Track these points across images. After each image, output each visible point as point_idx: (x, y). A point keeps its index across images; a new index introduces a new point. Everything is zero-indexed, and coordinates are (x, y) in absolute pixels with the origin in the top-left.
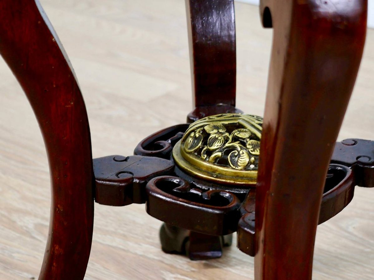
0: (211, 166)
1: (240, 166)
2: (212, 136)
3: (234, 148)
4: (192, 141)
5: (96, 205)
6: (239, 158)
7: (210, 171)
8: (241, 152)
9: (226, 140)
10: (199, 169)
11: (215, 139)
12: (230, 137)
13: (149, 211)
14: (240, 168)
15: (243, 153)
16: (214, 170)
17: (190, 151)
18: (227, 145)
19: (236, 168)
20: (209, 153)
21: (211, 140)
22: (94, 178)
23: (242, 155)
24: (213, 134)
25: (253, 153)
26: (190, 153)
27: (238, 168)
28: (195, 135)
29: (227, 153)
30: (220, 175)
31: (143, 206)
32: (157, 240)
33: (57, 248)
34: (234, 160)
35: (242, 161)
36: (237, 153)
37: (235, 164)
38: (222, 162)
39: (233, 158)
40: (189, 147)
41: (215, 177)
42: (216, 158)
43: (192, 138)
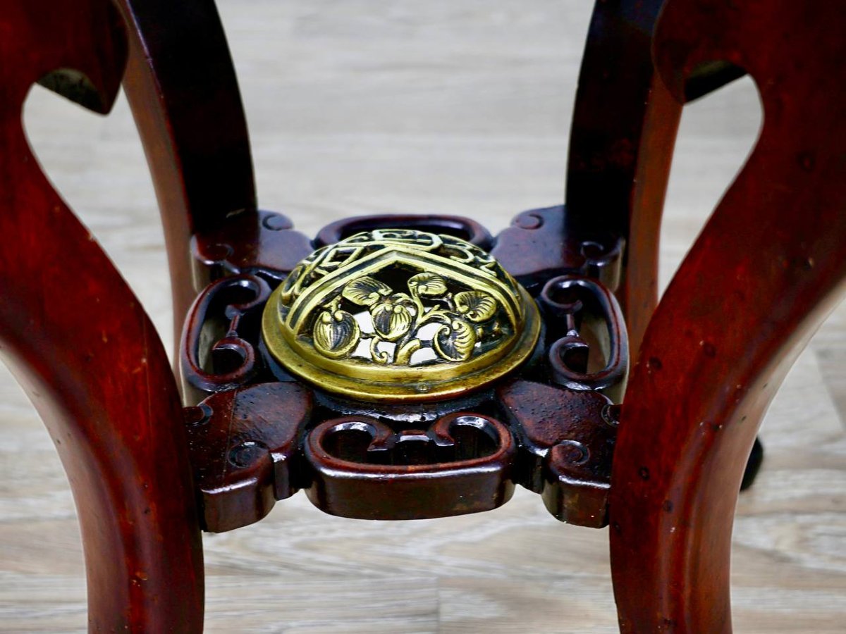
0: (405, 373)
1: (463, 354)
2: (378, 310)
4: (332, 332)
6: (454, 338)
7: (405, 383)
8: (455, 326)
11: (387, 314)
12: (416, 300)
14: (464, 357)
15: (460, 326)
16: (414, 377)
17: (339, 353)
18: (421, 320)
19: (458, 359)
21: (378, 318)
23: (459, 331)
24: (376, 305)
25: (477, 319)
26: (339, 358)
27: (461, 358)
28: (333, 316)
34: (446, 344)
35: (464, 343)
36: (448, 329)
37: (453, 352)
39: (444, 342)
40: (330, 345)
41: (425, 393)
42: (410, 353)
43: (329, 325)
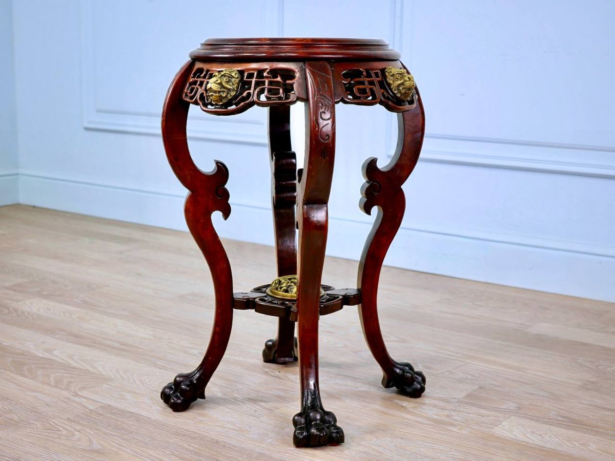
0: (282, 293)
2: (283, 282)
3: (291, 285)
4: (274, 285)
5: (234, 309)
6: (293, 289)
9: (288, 283)
10: (277, 295)
11: (284, 282)
12: (290, 282)
13: (256, 311)
15: (295, 288)
16: (283, 295)
18: (288, 284)
20: (281, 288)
22: (233, 298)
24: (283, 281)
26: (273, 289)
28: (276, 282)
29: (288, 288)
30: (286, 296)
31: (254, 310)
32: (262, 358)
33: (217, 328)
36: (292, 287)
37: (292, 292)
38: (286, 291)
39: (291, 290)
40: (273, 287)
41: (284, 297)
42: (284, 290)
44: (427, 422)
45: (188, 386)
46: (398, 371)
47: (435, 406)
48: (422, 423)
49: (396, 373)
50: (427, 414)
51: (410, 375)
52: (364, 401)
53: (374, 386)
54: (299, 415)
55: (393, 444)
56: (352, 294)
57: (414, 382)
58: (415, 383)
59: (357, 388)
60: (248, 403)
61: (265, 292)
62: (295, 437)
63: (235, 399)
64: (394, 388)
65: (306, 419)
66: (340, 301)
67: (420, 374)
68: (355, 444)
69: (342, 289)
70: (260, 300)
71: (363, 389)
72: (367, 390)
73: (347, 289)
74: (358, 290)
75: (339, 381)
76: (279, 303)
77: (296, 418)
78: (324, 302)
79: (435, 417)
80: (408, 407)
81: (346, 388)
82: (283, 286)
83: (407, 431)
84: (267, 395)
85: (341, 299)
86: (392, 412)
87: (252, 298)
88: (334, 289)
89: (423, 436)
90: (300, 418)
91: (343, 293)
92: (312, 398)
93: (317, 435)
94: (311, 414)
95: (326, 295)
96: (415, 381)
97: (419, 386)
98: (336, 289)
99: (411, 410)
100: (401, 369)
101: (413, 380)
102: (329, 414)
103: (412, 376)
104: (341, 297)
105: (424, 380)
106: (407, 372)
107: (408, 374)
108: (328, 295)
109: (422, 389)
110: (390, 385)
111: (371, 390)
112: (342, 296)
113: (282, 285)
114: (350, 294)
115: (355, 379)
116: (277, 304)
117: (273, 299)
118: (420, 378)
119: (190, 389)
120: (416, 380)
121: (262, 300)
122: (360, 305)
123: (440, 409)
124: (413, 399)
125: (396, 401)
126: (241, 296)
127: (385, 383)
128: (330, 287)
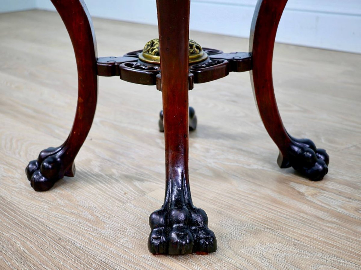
0: (153, 56)
2: (155, 43)
11: (157, 44)
20: (153, 50)
22: (96, 63)
31: (119, 77)
42: (156, 52)
44: (330, 219)
45: (49, 163)
46: (296, 149)
47: (340, 193)
48: (323, 220)
49: (294, 151)
50: (329, 205)
51: (310, 155)
52: (255, 183)
53: (270, 163)
54: (158, 213)
55: (283, 255)
56: (242, 58)
57: (315, 163)
58: (317, 164)
59: (249, 165)
60: (122, 182)
61: (137, 57)
62: (150, 243)
63: (111, 176)
64: (291, 168)
65: (165, 219)
66: (225, 66)
67: (323, 153)
68: (230, 251)
69: (230, 53)
70: (126, 65)
71: (256, 167)
72: (260, 168)
73: (237, 53)
74: (250, 53)
75: (231, 157)
76: (147, 68)
77: (154, 216)
78: (204, 67)
79: (340, 210)
80: (306, 194)
81: (237, 164)
82: (154, 48)
83: (303, 233)
84: (147, 172)
85: (225, 64)
86: (286, 200)
87: (118, 63)
88: (222, 53)
89: (325, 242)
90: (158, 217)
91: (230, 57)
92: (178, 190)
93: (177, 242)
94: (173, 213)
95: (209, 59)
96: (316, 161)
97: (321, 167)
98: (224, 52)
99: (310, 198)
100: (299, 147)
101: (314, 160)
102: (198, 211)
103: (313, 156)
104: (226, 61)
105: (327, 159)
106: (307, 151)
107: (308, 153)
108: (211, 59)
109: (325, 171)
110: (287, 164)
111: (265, 169)
112: (228, 60)
113: (154, 46)
114: (238, 58)
115: (249, 154)
116: (144, 69)
117: (143, 63)
118: (322, 157)
119: (52, 166)
120: (318, 160)
121: (129, 65)
122: (252, 71)
123: (345, 197)
124: (313, 182)
125: (292, 184)
126: (105, 61)
127: (281, 162)
128: (218, 51)
